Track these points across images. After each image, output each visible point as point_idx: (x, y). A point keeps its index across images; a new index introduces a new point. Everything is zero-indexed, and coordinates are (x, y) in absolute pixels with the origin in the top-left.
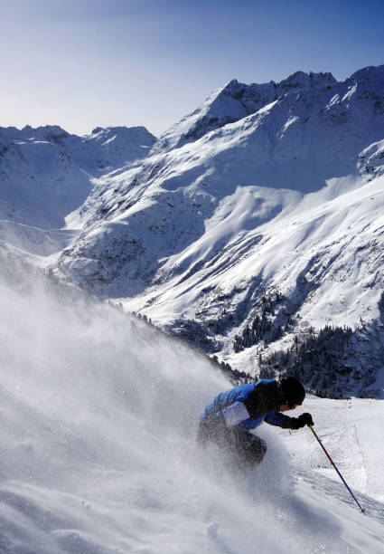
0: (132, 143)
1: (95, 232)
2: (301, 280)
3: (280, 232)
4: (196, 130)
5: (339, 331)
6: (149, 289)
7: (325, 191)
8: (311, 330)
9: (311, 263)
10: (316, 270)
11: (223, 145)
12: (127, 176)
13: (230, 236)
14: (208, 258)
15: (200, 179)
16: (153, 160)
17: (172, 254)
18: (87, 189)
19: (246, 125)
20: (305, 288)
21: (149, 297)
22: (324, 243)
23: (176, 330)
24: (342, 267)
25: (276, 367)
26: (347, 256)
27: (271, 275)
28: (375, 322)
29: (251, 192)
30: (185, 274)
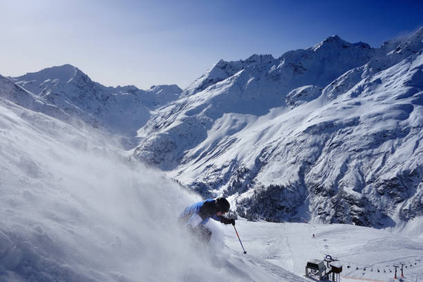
0: (171, 92)
1: (152, 138)
2: (257, 161)
3: (246, 136)
4: (203, 85)
5: (278, 187)
6: (179, 166)
7: (269, 115)
8: (263, 187)
9: (262, 152)
10: (265, 155)
11: (216, 93)
12: (168, 110)
13: (220, 138)
14: (210, 150)
15: (205, 110)
16: (181, 101)
17: (191, 148)
18: (148, 116)
19: (228, 82)
20: (259, 165)
21: (179, 171)
22: (269, 142)
23: (194, 187)
24: (279, 154)
25: (245, 206)
26: (281, 148)
27: (242, 158)
28: (297, 182)
29: (231, 116)
30: (197, 159)
